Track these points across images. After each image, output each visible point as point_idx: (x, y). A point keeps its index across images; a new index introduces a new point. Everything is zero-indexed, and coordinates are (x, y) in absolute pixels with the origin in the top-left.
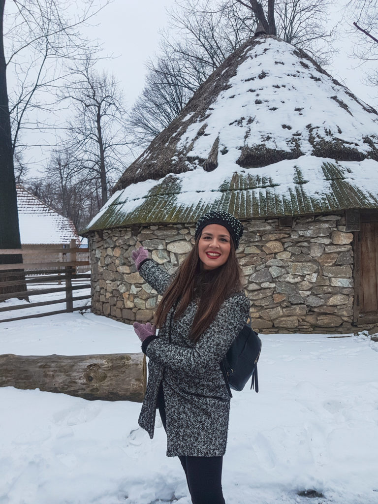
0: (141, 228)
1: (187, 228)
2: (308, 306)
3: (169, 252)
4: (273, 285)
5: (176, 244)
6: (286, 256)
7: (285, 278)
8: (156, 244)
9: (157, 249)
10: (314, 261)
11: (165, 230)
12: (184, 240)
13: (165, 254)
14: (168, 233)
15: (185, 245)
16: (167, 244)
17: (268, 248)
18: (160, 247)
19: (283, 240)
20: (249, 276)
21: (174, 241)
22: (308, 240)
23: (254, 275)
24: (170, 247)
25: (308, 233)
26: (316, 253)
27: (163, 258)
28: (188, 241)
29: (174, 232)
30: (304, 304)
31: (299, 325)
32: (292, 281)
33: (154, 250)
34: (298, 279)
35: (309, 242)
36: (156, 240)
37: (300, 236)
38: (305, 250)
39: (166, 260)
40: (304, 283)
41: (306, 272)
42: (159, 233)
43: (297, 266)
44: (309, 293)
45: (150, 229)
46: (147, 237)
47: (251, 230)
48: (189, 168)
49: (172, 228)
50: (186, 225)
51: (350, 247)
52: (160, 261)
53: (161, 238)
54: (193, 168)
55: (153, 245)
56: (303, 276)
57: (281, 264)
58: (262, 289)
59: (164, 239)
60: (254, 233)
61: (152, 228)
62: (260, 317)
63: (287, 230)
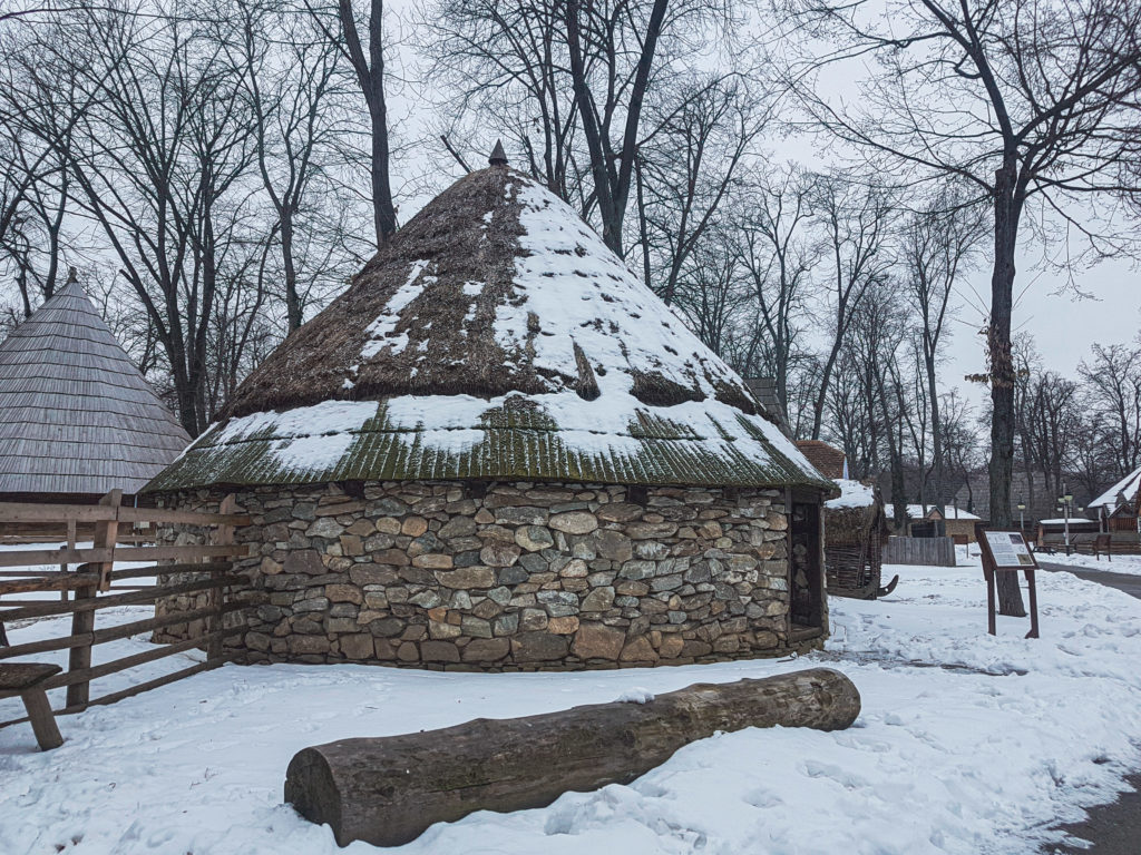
0: (494, 484)
1: (591, 491)
2: (749, 618)
3: (552, 531)
4: (713, 588)
5: (571, 517)
6: (726, 543)
7: (725, 576)
8: (530, 516)
9: (529, 524)
10: (754, 553)
11: (549, 491)
12: (588, 511)
13: (547, 534)
14: (557, 497)
15: (587, 520)
16: (551, 515)
17: (706, 531)
18: (538, 521)
19: (722, 520)
20: (683, 573)
21: (564, 512)
22: (747, 520)
23: (690, 572)
24: (558, 522)
25: (749, 512)
26: (756, 542)
27: (542, 540)
28: (594, 513)
29: (568, 497)
30: (744, 615)
31: (741, 647)
32: (733, 581)
33: (525, 525)
34: (739, 579)
35: (749, 525)
36: (531, 508)
37: (742, 516)
38: (746, 536)
39: (548, 545)
40: (745, 584)
41: (748, 569)
42: (536, 496)
43: (737, 559)
44: (749, 598)
45: (514, 487)
46: (506, 501)
47: (691, 501)
48: (548, 388)
49: (562, 489)
50: (589, 486)
51: (785, 534)
52: (532, 547)
53: (540, 504)
54: (555, 389)
55: (522, 517)
56: (744, 574)
57: (721, 556)
58: (698, 593)
59: (548, 508)
60: (693, 506)
61: (520, 485)
62: (698, 638)
63: (729, 506)
